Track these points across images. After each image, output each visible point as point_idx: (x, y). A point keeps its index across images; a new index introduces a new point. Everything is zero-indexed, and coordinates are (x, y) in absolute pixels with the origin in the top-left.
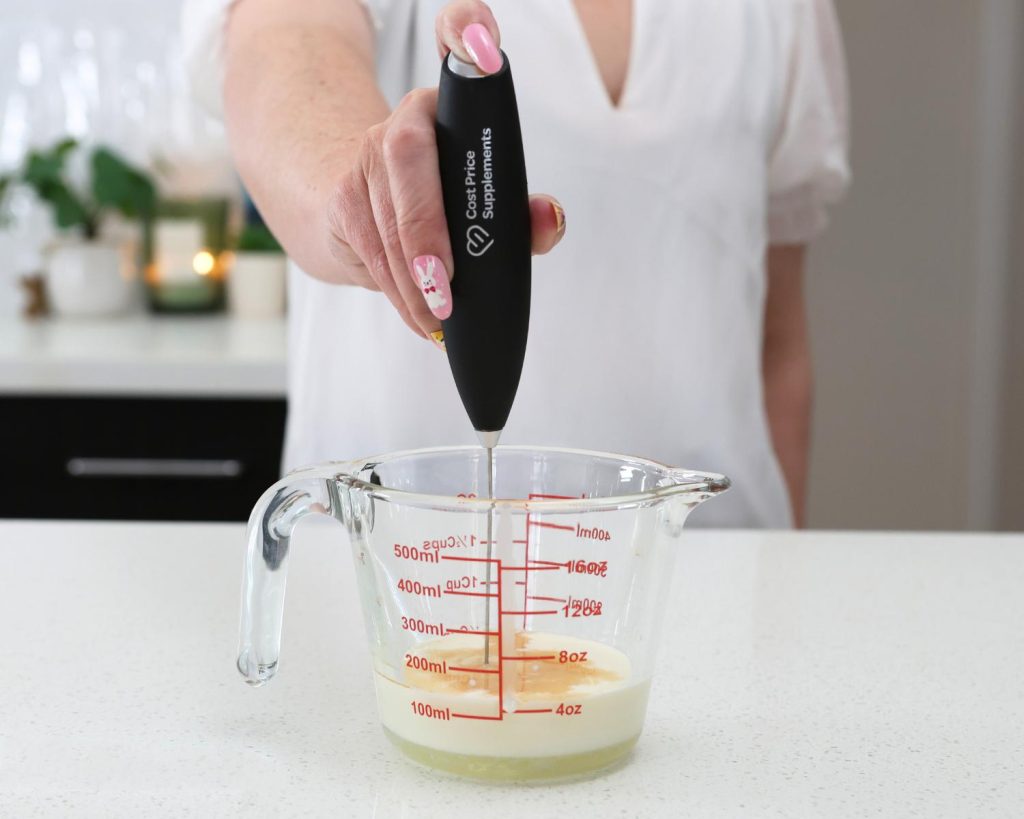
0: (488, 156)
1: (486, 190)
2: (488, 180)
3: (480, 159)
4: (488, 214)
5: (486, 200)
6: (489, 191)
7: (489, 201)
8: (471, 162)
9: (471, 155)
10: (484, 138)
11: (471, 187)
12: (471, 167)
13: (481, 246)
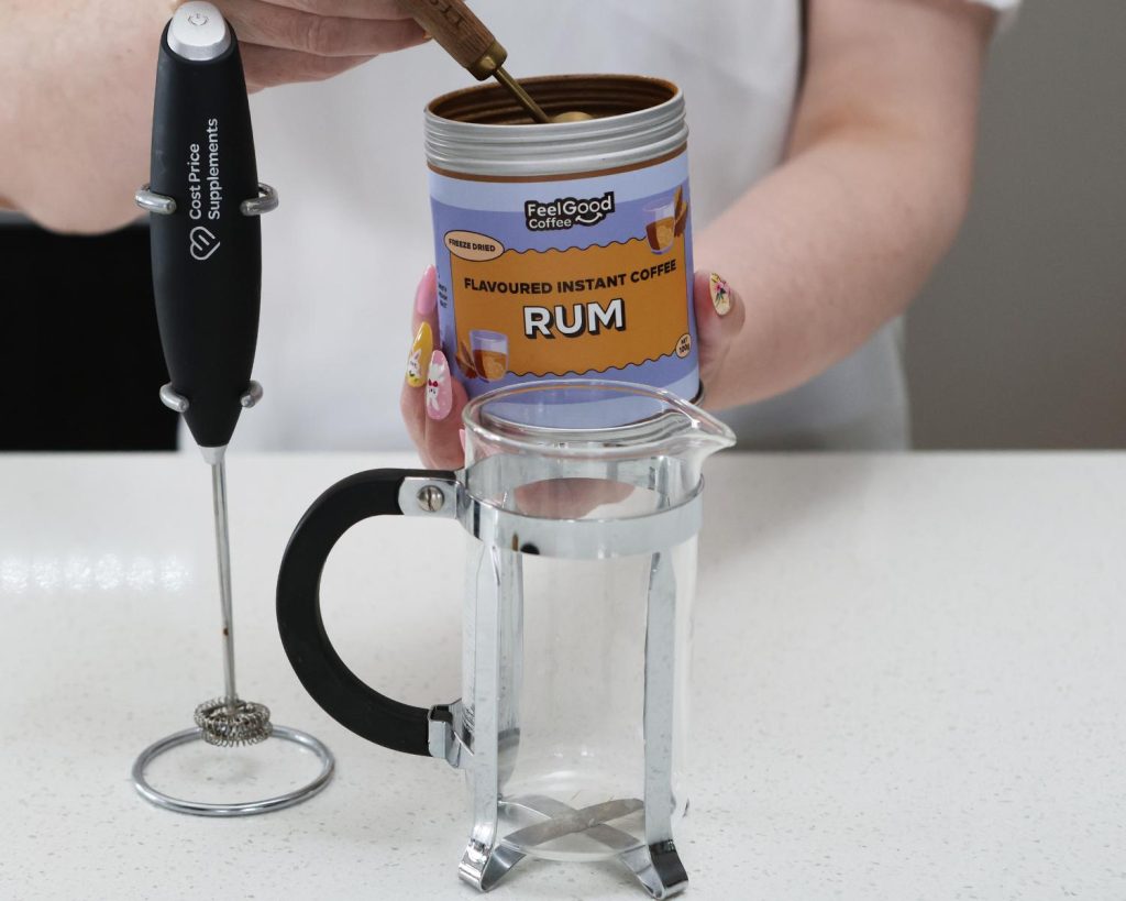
0: (214, 150)
1: (212, 188)
2: (213, 178)
3: (205, 153)
4: (214, 214)
5: (212, 198)
6: (215, 190)
7: (215, 199)
8: (195, 157)
9: (195, 148)
10: (210, 130)
11: (195, 184)
12: (195, 161)
13: (206, 250)
